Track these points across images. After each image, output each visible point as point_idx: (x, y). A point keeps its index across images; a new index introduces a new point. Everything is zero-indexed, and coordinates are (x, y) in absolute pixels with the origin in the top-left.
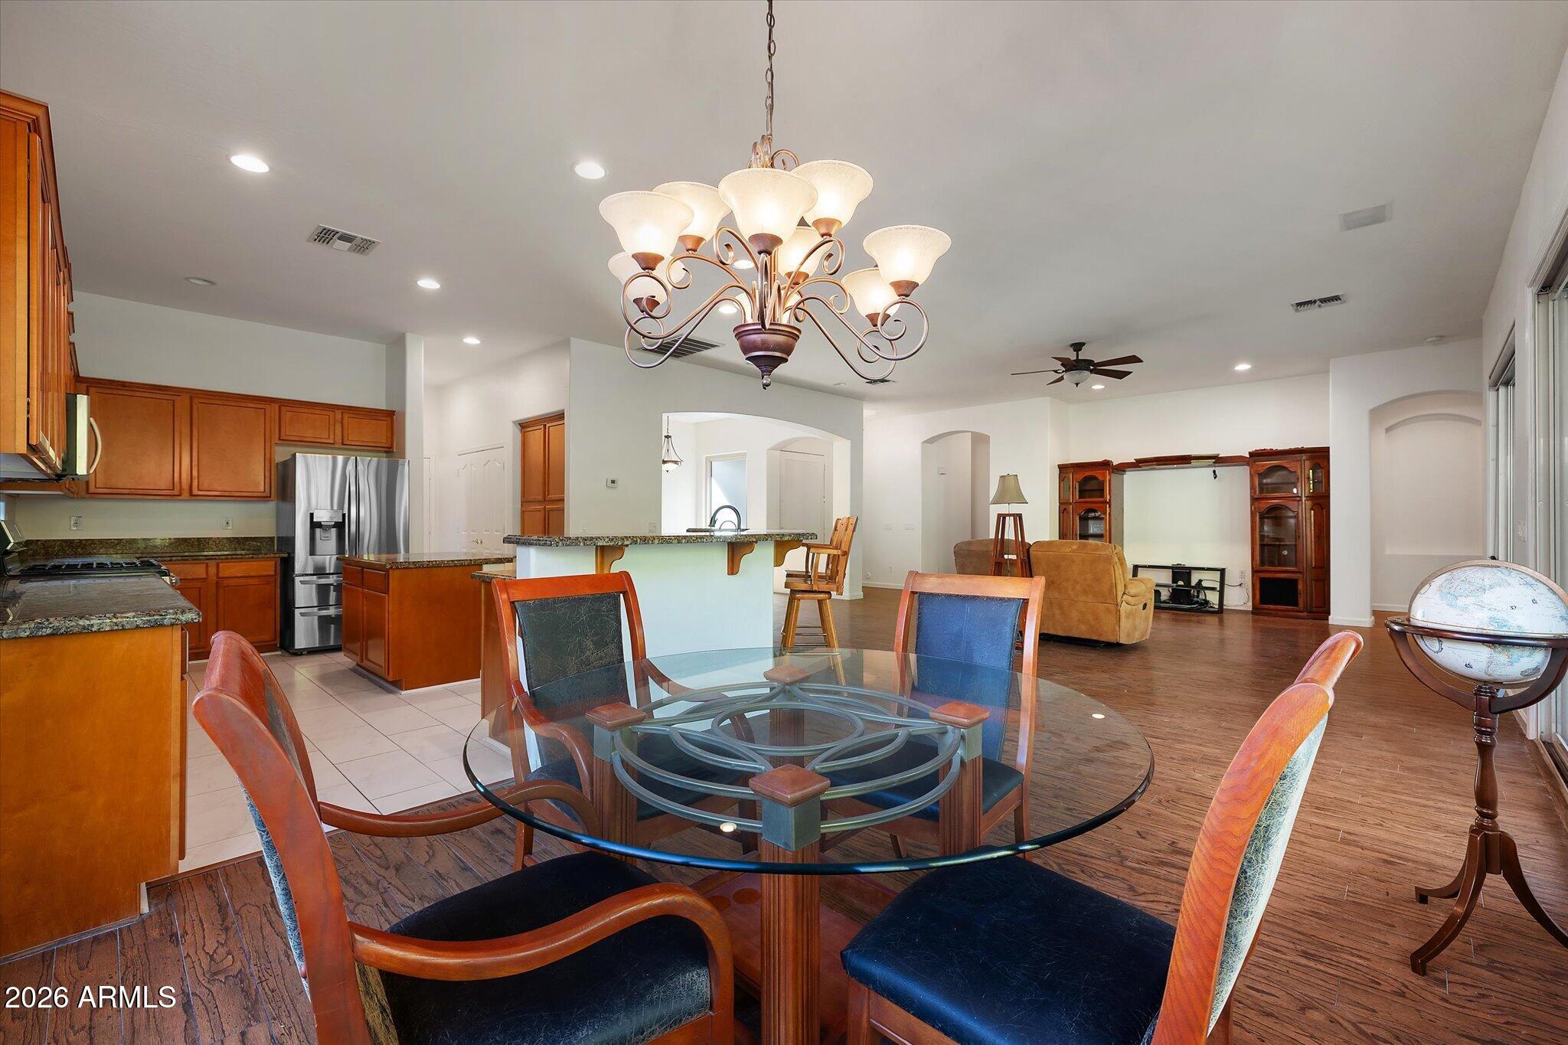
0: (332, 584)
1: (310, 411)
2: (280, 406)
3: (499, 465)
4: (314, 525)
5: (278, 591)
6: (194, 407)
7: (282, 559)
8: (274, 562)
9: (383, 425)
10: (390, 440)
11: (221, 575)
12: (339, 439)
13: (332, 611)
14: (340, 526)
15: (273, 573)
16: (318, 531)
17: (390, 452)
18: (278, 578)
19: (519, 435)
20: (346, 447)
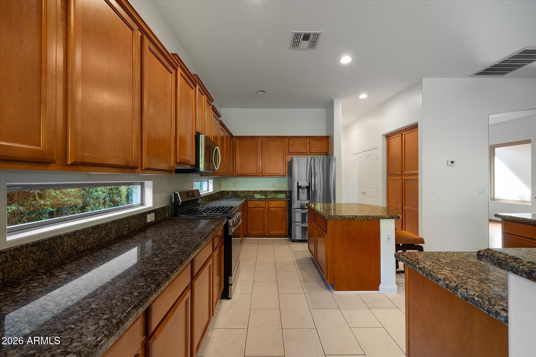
0: (306, 213)
1: (298, 140)
2: (288, 139)
3: (374, 157)
4: (299, 187)
5: (287, 214)
6: (263, 143)
7: (288, 200)
8: (286, 202)
9: (325, 142)
10: (327, 148)
11: (269, 206)
12: (308, 150)
13: (306, 225)
14: (308, 188)
15: (285, 206)
16: (300, 189)
17: (328, 154)
18: (287, 208)
19: (385, 141)
20: (312, 153)
